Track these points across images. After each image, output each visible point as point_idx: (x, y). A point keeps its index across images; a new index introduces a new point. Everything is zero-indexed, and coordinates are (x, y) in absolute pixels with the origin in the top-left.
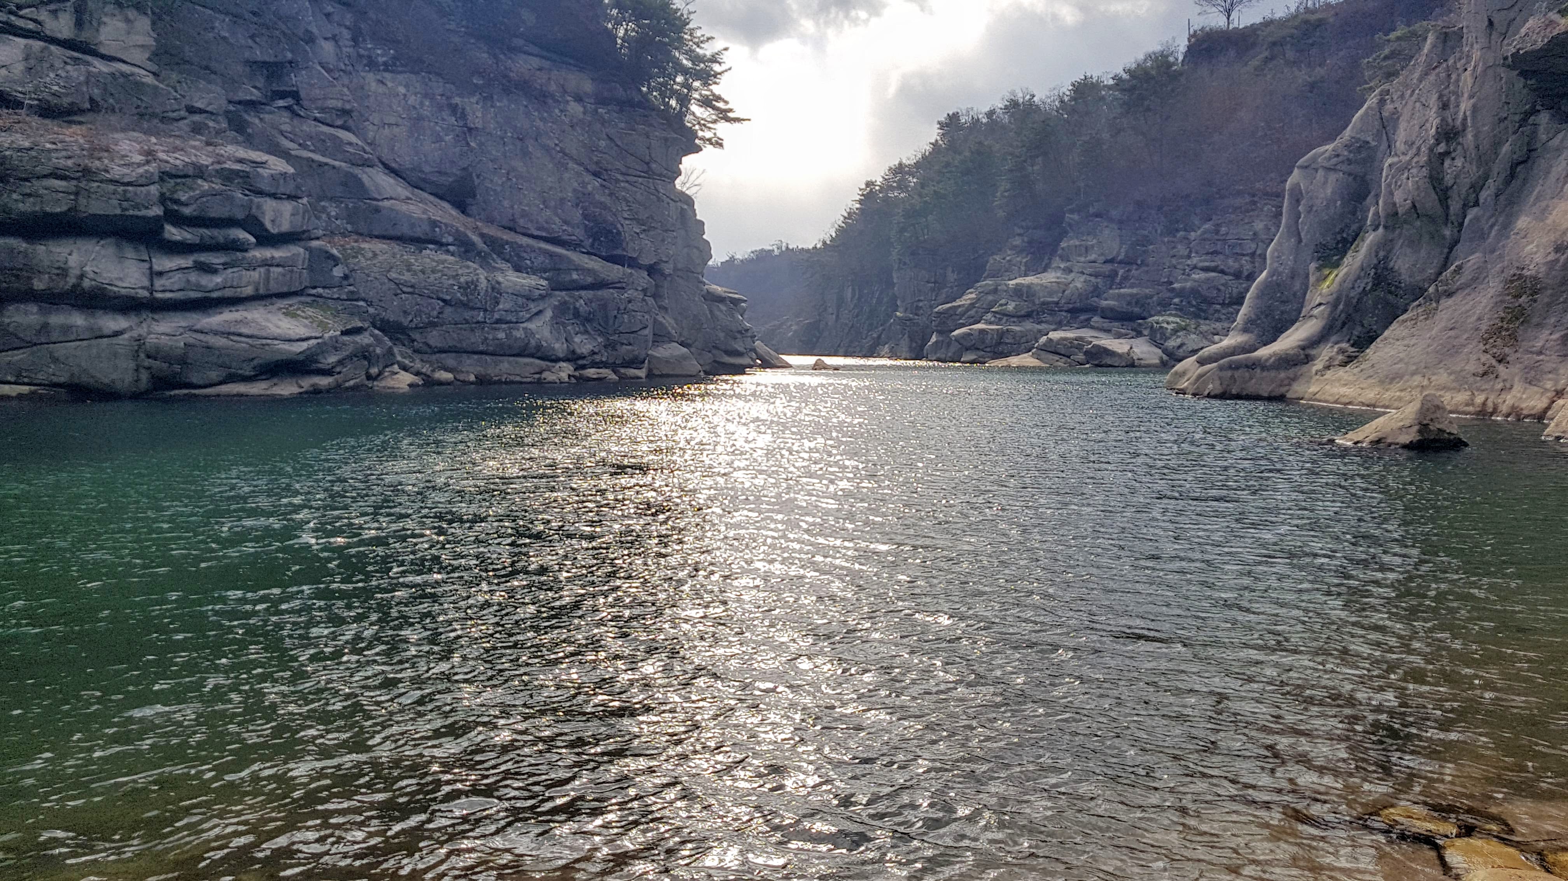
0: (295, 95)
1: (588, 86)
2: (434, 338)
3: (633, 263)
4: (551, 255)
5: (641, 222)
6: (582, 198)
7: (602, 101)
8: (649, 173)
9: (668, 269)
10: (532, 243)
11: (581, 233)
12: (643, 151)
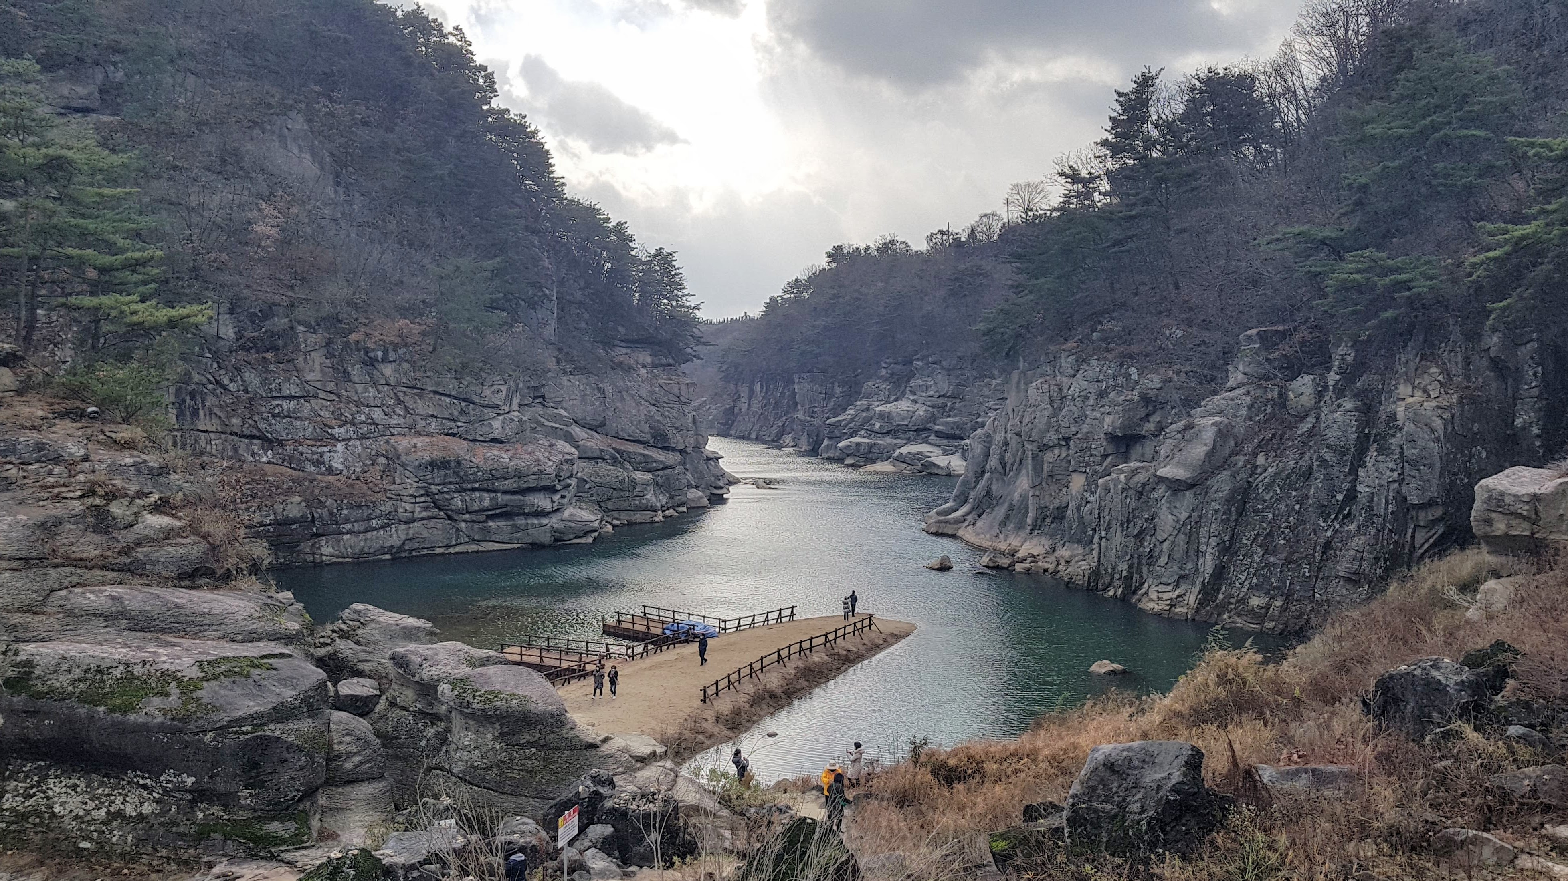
0: (543, 397)
1: (649, 360)
2: (610, 505)
3: (673, 449)
4: (644, 455)
5: (676, 428)
6: (649, 419)
7: (655, 366)
8: (680, 402)
9: (689, 450)
10: (632, 448)
11: (648, 437)
12: (676, 391)
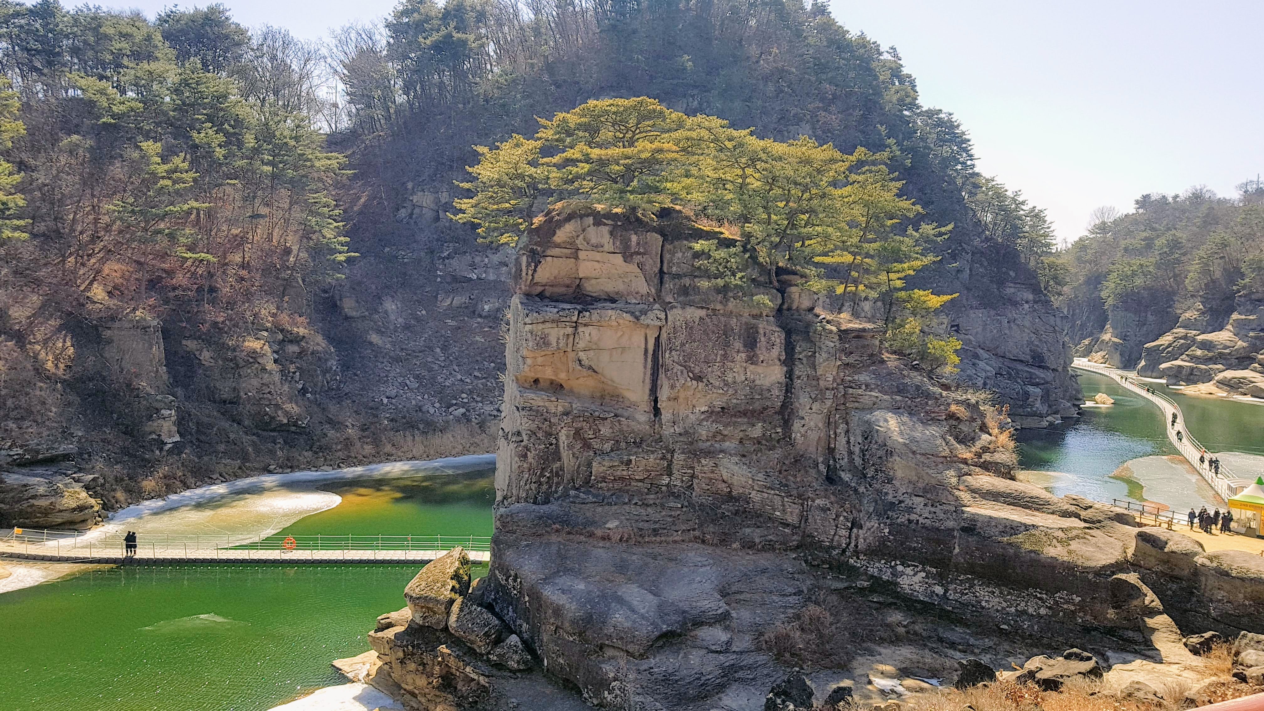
0: (957, 326)
3: (1047, 368)
4: (1029, 372)
5: (1051, 352)
6: (1030, 343)
7: (1035, 302)
8: (1055, 331)
9: (1060, 369)
10: (1020, 367)
11: (1029, 357)
12: (1053, 323)
